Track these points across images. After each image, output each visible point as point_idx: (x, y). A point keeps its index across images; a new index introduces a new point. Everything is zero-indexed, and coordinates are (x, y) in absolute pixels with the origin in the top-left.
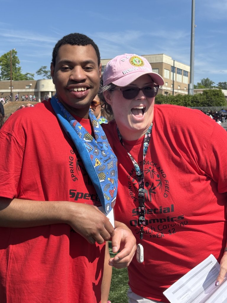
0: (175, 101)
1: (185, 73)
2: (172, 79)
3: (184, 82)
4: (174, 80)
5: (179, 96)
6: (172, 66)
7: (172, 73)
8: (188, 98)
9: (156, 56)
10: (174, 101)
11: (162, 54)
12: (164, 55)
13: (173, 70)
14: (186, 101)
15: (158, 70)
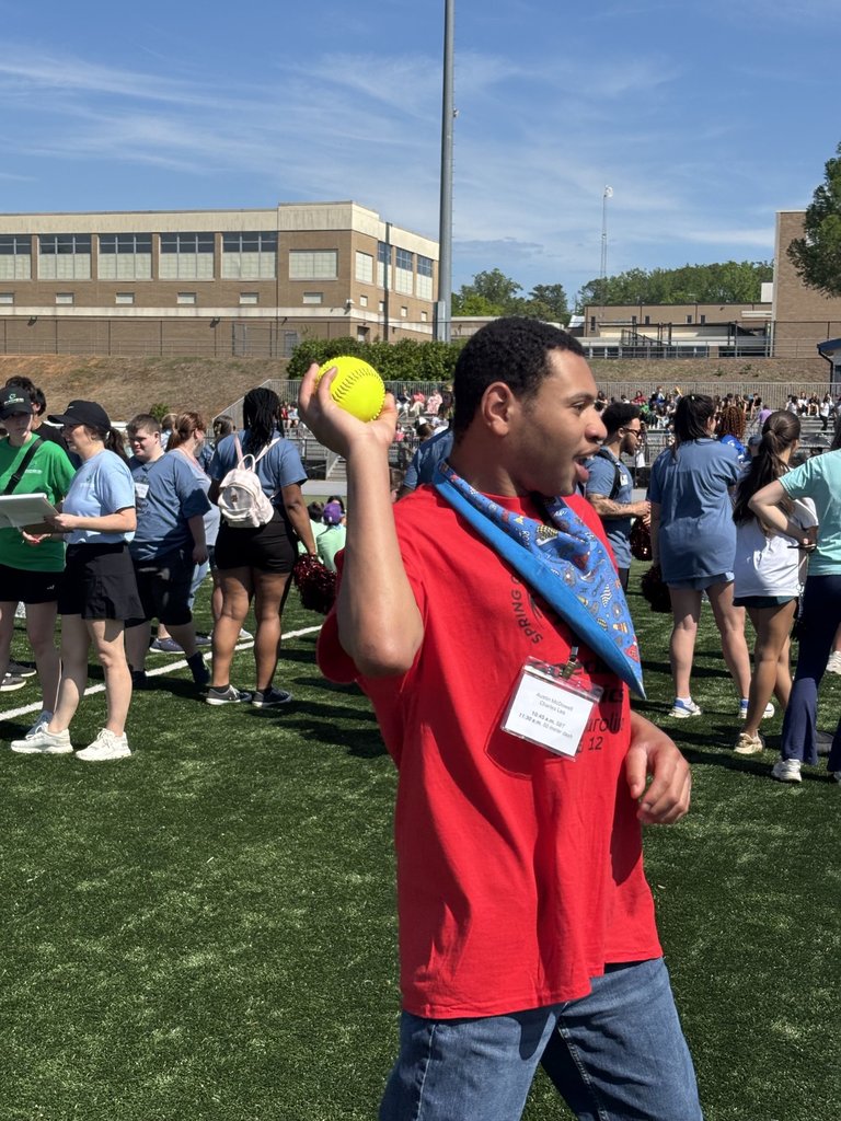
0: (394, 360)
1: (423, 264)
2: (381, 284)
3: (418, 294)
4: (389, 287)
5: (405, 345)
6: (379, 242)
7: (381, 265)
8: (435, 353)
9: (330, 206)
10: (389, 362)
11: (351, 203)
12: (354, 206)
13: (386, 254)
14: (428, 362)
15: (334, 254)
